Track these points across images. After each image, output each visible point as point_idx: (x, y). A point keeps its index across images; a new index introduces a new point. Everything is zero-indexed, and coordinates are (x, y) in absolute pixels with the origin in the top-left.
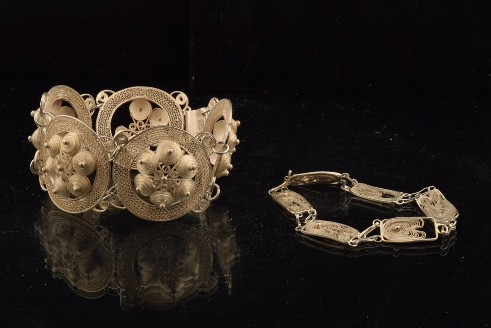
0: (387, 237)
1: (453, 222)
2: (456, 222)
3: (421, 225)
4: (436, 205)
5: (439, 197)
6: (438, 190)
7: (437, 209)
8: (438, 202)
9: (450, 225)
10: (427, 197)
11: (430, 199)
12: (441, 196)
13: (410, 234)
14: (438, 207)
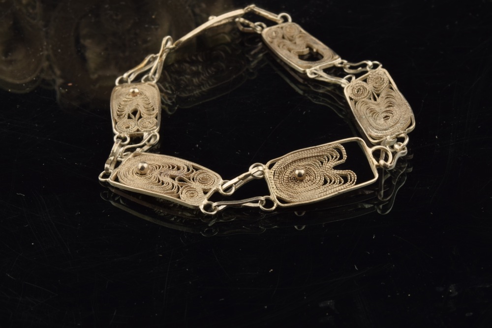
0: (284, 196)
1: (401, 140)
2: (407, 141)
3: (341, 158)
4: (379, 100)
5: (386, 84)
6: (385, 70)
7: (377, 109)
8: (383, 95)
9: (396, 146)
10: (364, 84)
11: (369, 87)
12: (390, 83)
13: (325, 182)
14: (380, 105)
